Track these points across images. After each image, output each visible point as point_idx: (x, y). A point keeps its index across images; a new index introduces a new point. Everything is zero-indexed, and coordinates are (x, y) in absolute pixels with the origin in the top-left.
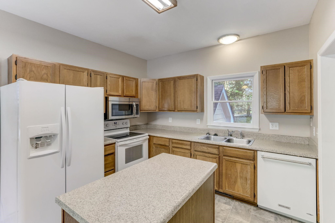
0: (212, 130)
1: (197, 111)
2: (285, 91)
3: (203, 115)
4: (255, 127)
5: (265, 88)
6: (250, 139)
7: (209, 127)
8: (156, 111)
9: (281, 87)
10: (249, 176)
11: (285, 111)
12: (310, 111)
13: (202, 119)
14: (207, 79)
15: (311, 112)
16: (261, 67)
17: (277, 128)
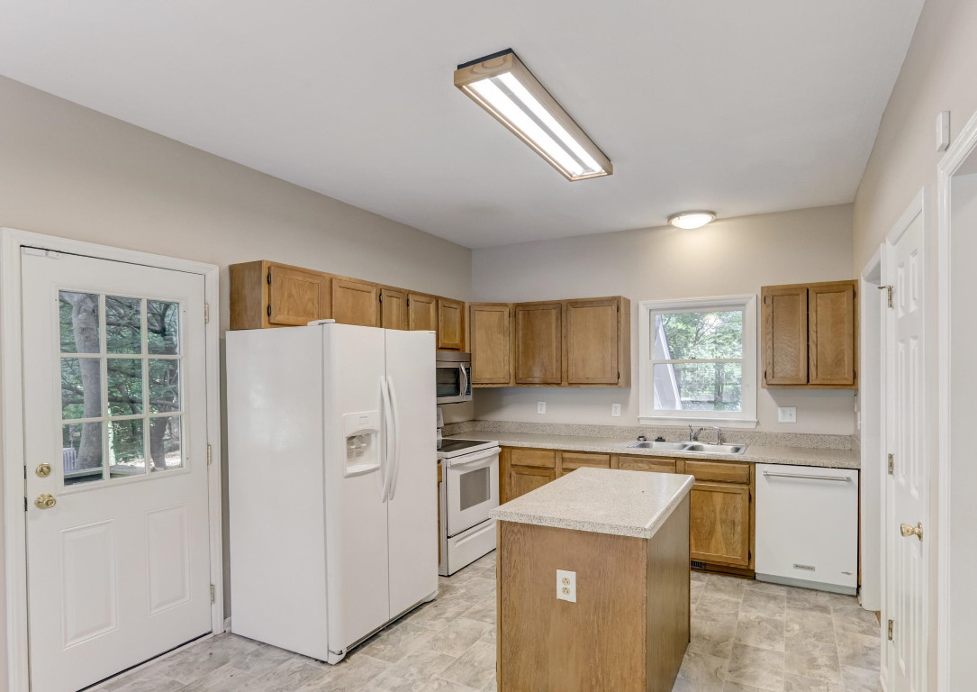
0: (652, 429)
1: (619, 385)
2: (808, 341)
3: (629, 393)
4: (748, 419)
5: (771, 335)
6: (738, 445)
7: (642, 422)
8: (509, 385)
9: (801, 334)
10: (739, 516)
11: (808, 381)
12: (851, 382)
13: (625, 404)
14: (638, 306)
15: (854, 384)
16: (763, 288)
17: (794, 419)
